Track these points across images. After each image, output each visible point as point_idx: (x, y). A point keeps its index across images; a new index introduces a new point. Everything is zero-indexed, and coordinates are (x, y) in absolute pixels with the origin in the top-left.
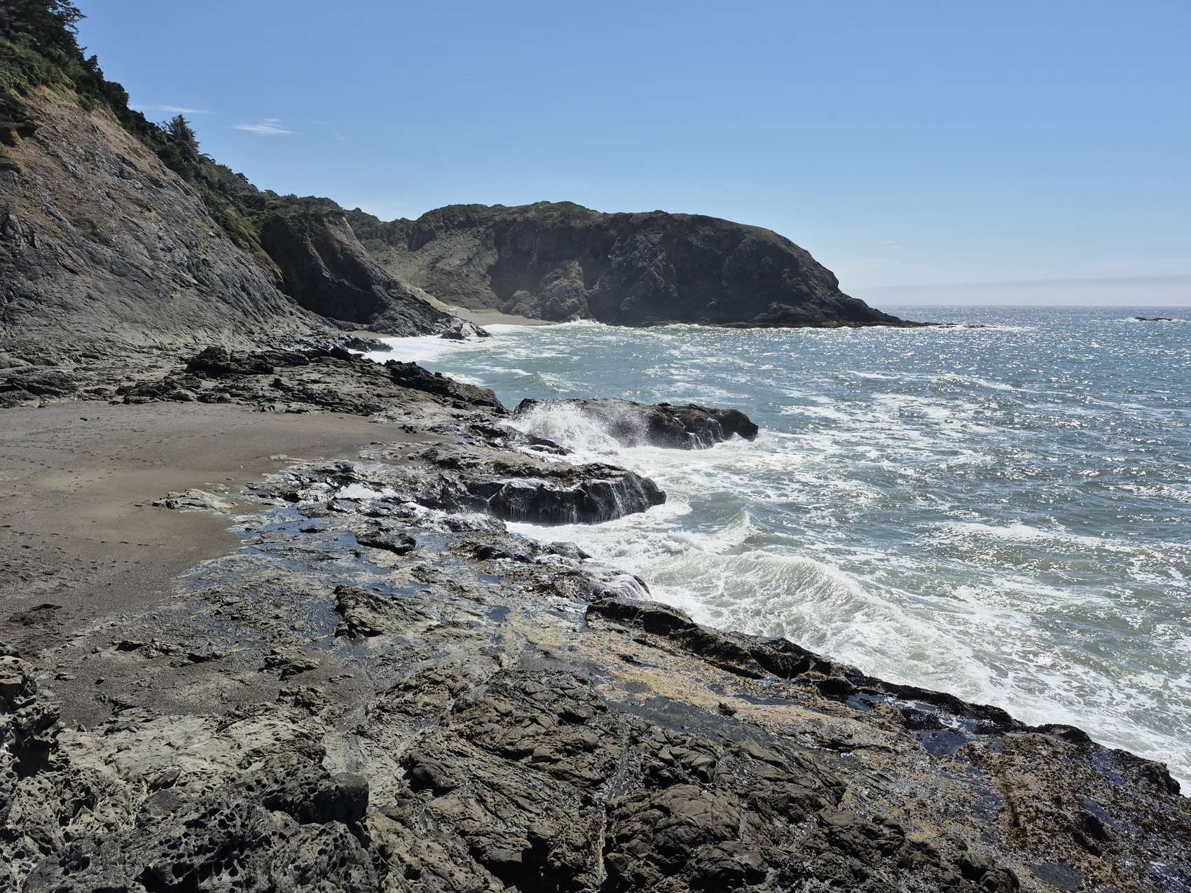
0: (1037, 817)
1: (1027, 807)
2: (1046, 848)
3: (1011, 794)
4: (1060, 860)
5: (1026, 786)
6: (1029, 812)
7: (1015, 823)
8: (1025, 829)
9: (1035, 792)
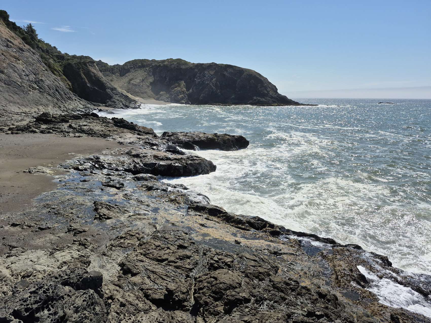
0: (344, 276)
1: (341, 273)
2: (347, 286)
3: (336, 269)
4: (352, 290)
5: (341, 266)
7: (337, 278)
8: (340, 280)
9: (344, 268)
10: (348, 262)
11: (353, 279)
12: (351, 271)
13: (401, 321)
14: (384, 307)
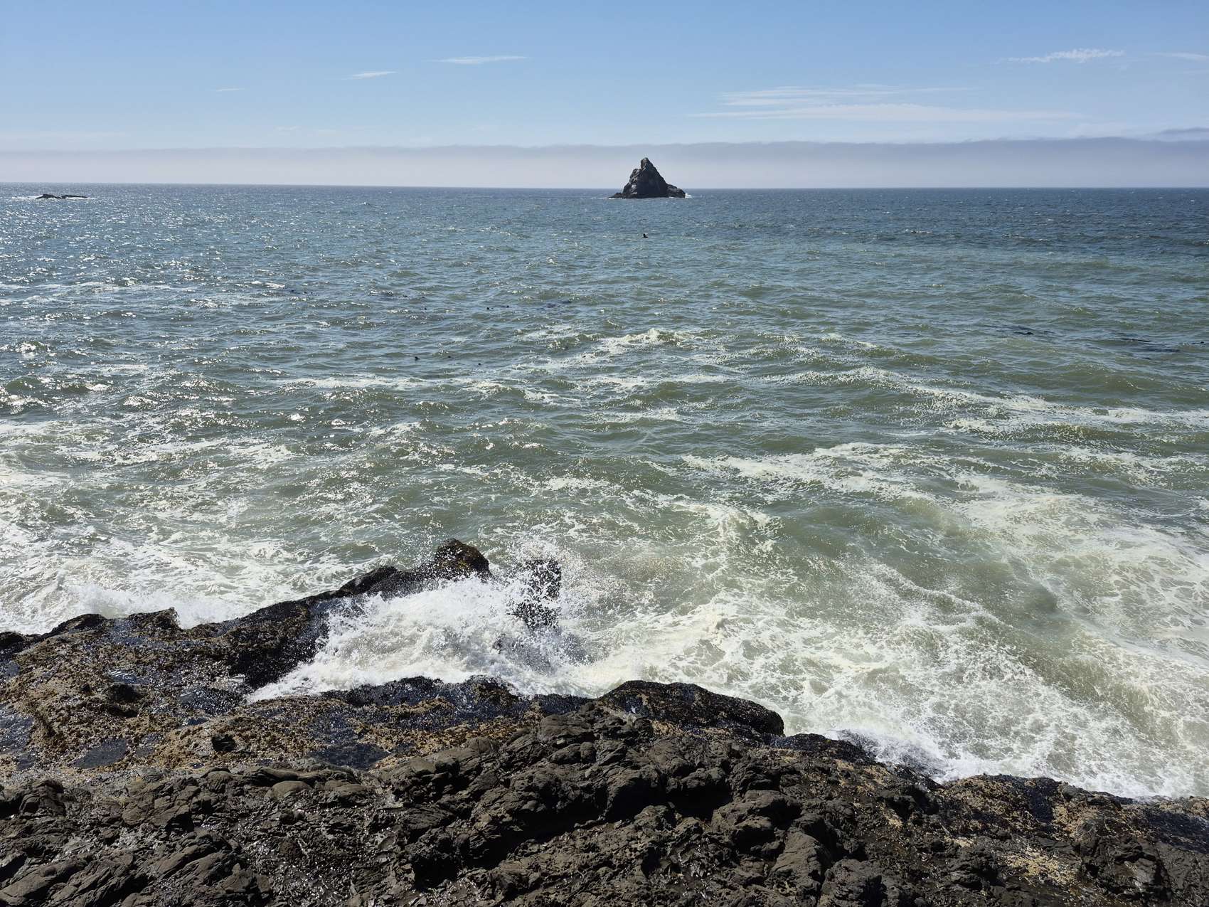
0: (70, 716)
1: (57, 711)
2: (87, 737)
3: (39, 709)
4: (101, 741)
5: (52, 693)
6: (61, 715)
8: (61, 733)
9: (62, 694)
10: (71, 672)
11: (96, 709)
12: (87, 690)
13: (237, 739)
14: (194, 732)
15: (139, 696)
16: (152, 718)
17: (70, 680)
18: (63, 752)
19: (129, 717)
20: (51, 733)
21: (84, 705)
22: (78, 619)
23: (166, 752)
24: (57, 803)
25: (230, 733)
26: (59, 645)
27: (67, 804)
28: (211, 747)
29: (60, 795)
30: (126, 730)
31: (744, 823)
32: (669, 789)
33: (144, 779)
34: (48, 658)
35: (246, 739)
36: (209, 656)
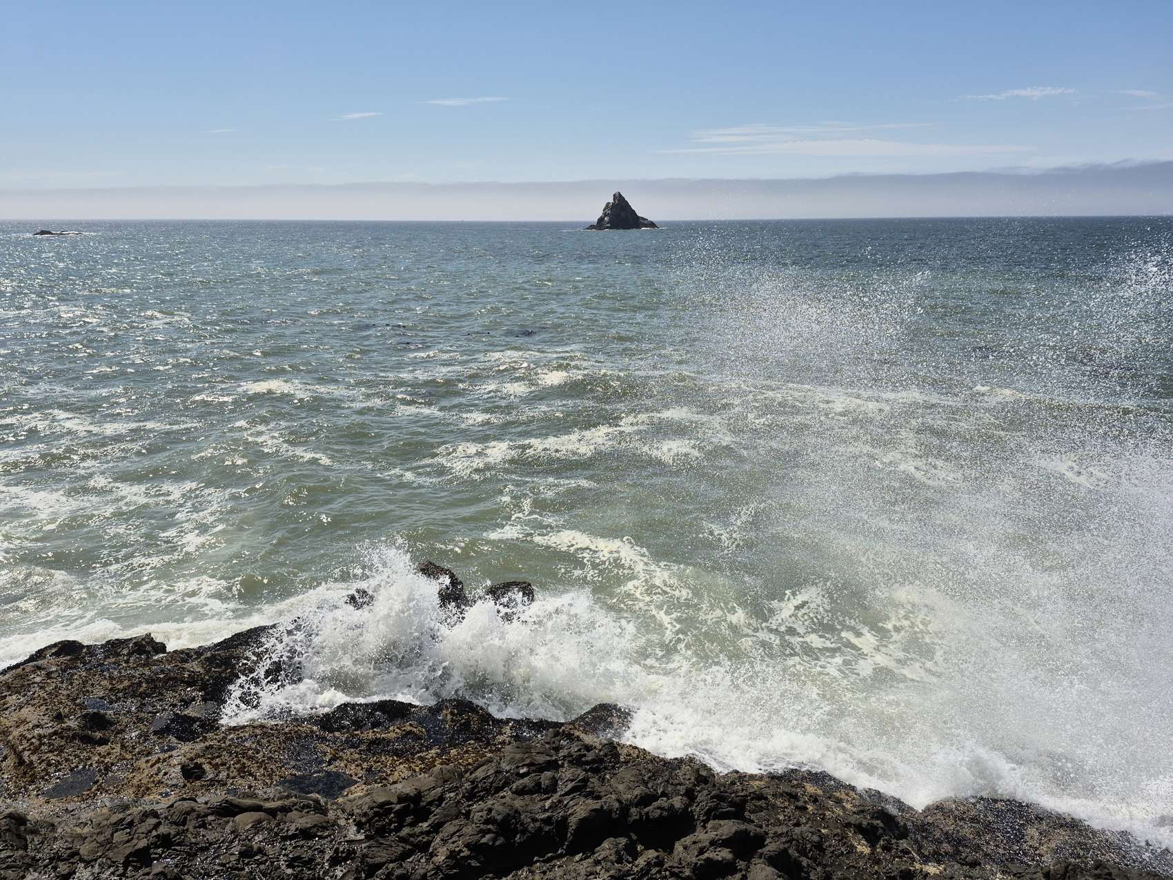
0: (42, 744)
1: (28, 740)
2: (56, 766)
4: (72, 770)
5: (24, 722)
6: (32, 744)
8: (31, 762)
9: (35, 722)
10: (44, 700)
11: (67, 737)
12: (59, 718)
13: (206, 767)
14: (164, 760)
15: (112, 724)
16: (123, 746)
17: (43, 708)
18: (32, 782)
19: (100, 745)
20: (21, 762)
21: (55, 733)
22: (55, 645)
23: (135, 782)
24: (19, 836)
25: (199, 761)
26: (34, 672)
27: (29, 838)
28: (180, 775)
29: (22, 828)
30: (96, 758)
31: (706, 855)
32: (631, 819)
33: (111, 809)
34: (23, 686)
35: (216, 766)
36: (182, 682)
